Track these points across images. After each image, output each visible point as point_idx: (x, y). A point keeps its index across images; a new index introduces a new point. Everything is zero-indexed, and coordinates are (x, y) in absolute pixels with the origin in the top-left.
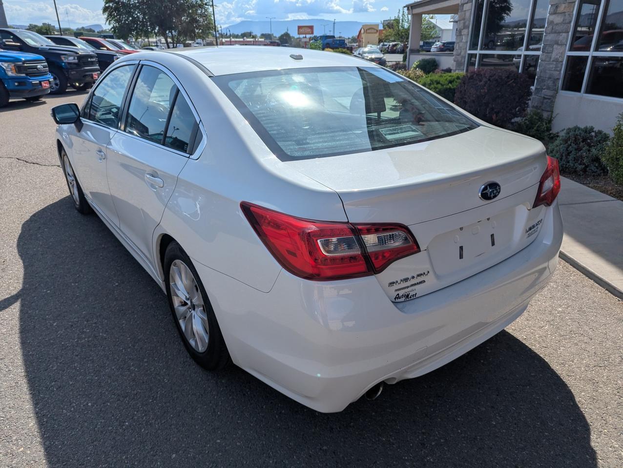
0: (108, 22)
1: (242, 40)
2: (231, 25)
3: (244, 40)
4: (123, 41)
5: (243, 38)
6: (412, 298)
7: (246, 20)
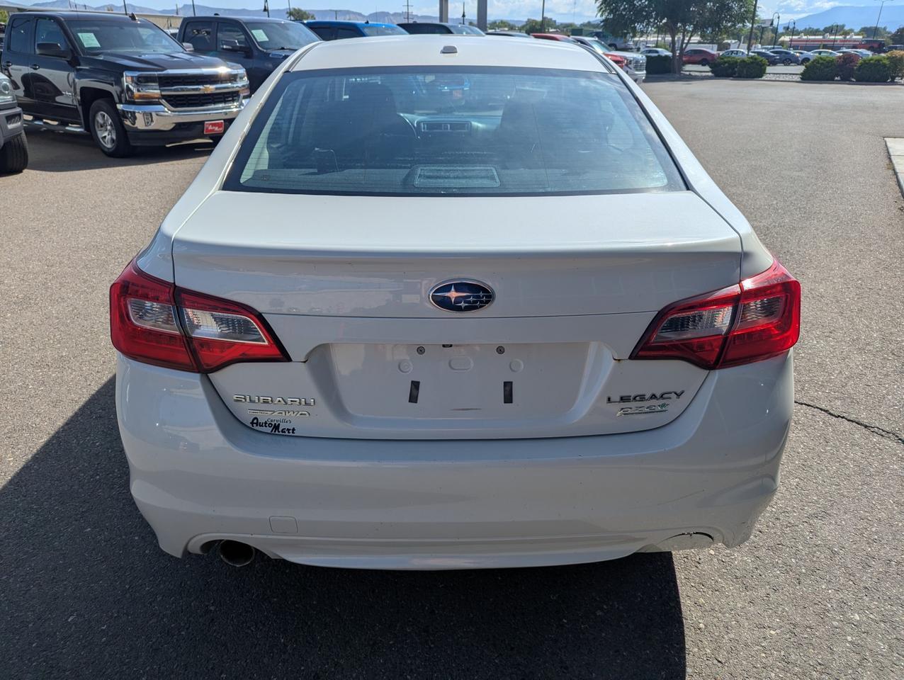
0: (601, 13)
1: (821, 37)
2: (811, 14)
3: (824, 38)
4: (597, 39)
5: (823, 35)
6: (287, 433)
7: (841, 5)
